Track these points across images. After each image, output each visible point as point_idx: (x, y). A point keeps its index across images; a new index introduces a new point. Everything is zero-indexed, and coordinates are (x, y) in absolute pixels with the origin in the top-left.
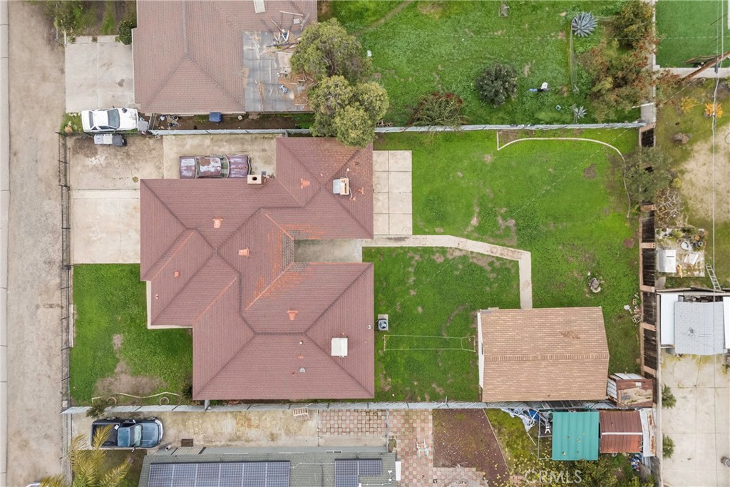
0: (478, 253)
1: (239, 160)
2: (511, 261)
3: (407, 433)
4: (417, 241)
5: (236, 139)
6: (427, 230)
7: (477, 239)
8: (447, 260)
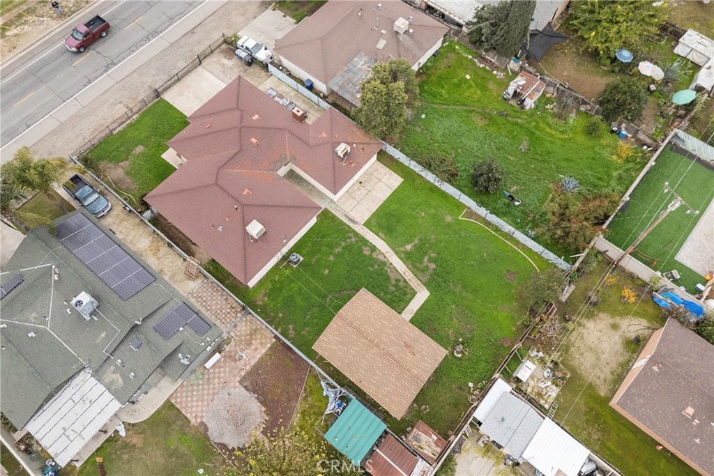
0: (395, 268)
2: (412, 289)
3: (243, 343)
4: (362, 231)
5: (308, 103)
6: (374, 229)
7: (401, 259)
8: (371, 255)
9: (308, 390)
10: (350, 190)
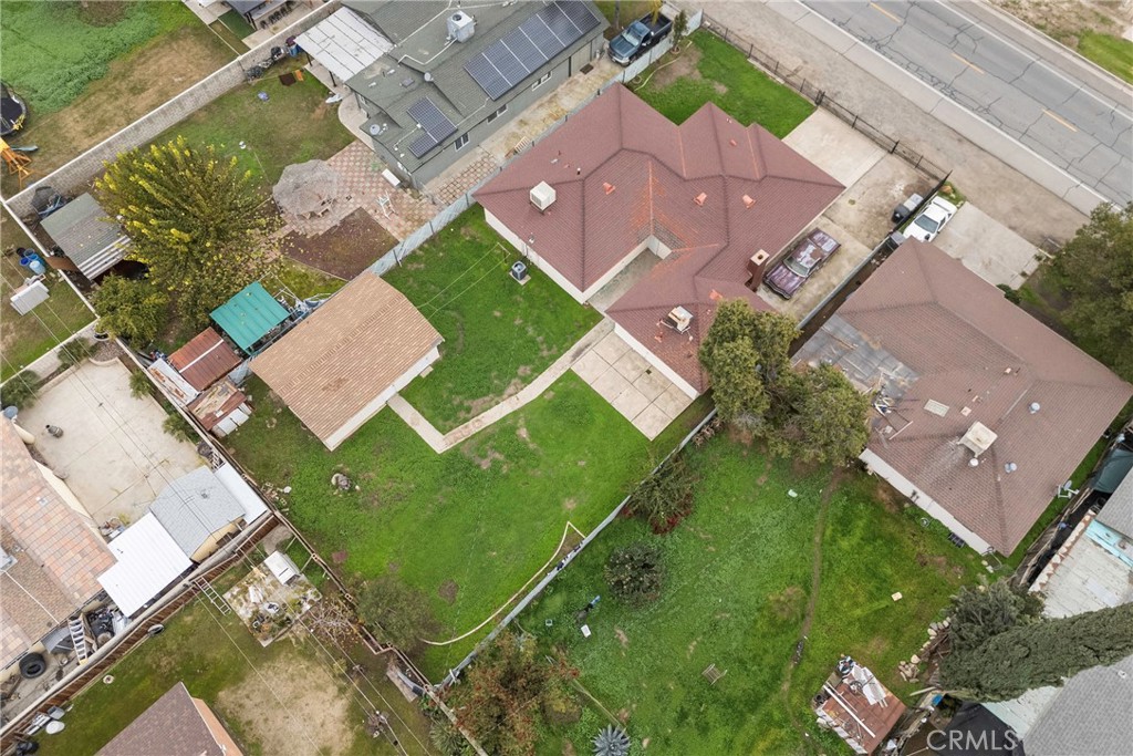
0: (491, 407)
1: (792, 284)
2: (451, 429)
4: (559, 367)
6: (561, 384)
7: (504, 419)
8: (515, 375)
10: (633, 355)
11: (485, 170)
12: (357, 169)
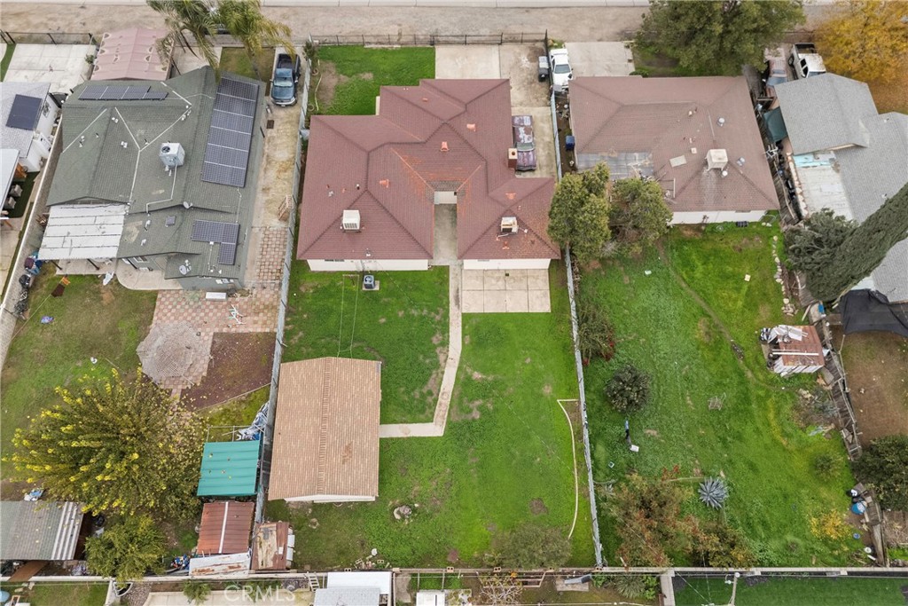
0: (442, 379)
1: (531, 158)
2: (433, 414)
3: (254, 307)
4: (455, 318)
5: (552, 161)
6: (467, 327)
7: (457, 378)
8: (435, 347)
9: (252, 398)
10: (489, 273)
11: (274, 239)
12: (182, 311)
